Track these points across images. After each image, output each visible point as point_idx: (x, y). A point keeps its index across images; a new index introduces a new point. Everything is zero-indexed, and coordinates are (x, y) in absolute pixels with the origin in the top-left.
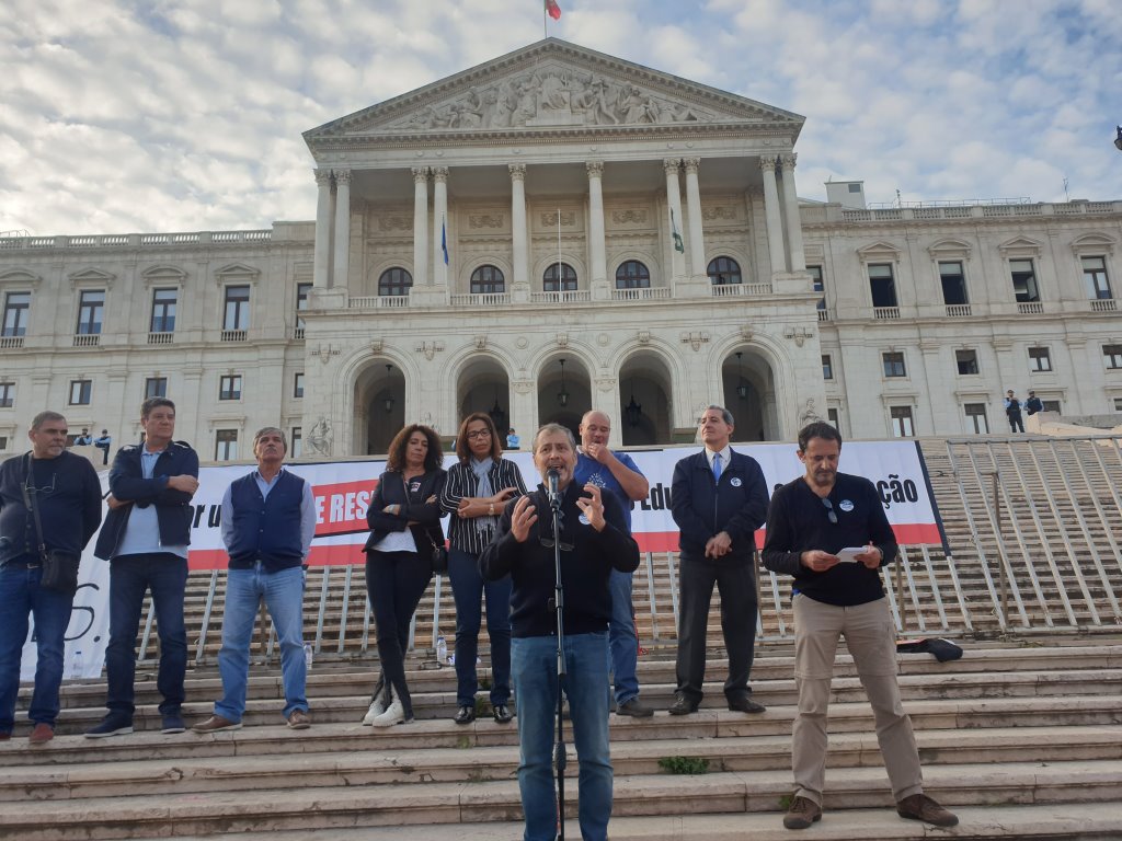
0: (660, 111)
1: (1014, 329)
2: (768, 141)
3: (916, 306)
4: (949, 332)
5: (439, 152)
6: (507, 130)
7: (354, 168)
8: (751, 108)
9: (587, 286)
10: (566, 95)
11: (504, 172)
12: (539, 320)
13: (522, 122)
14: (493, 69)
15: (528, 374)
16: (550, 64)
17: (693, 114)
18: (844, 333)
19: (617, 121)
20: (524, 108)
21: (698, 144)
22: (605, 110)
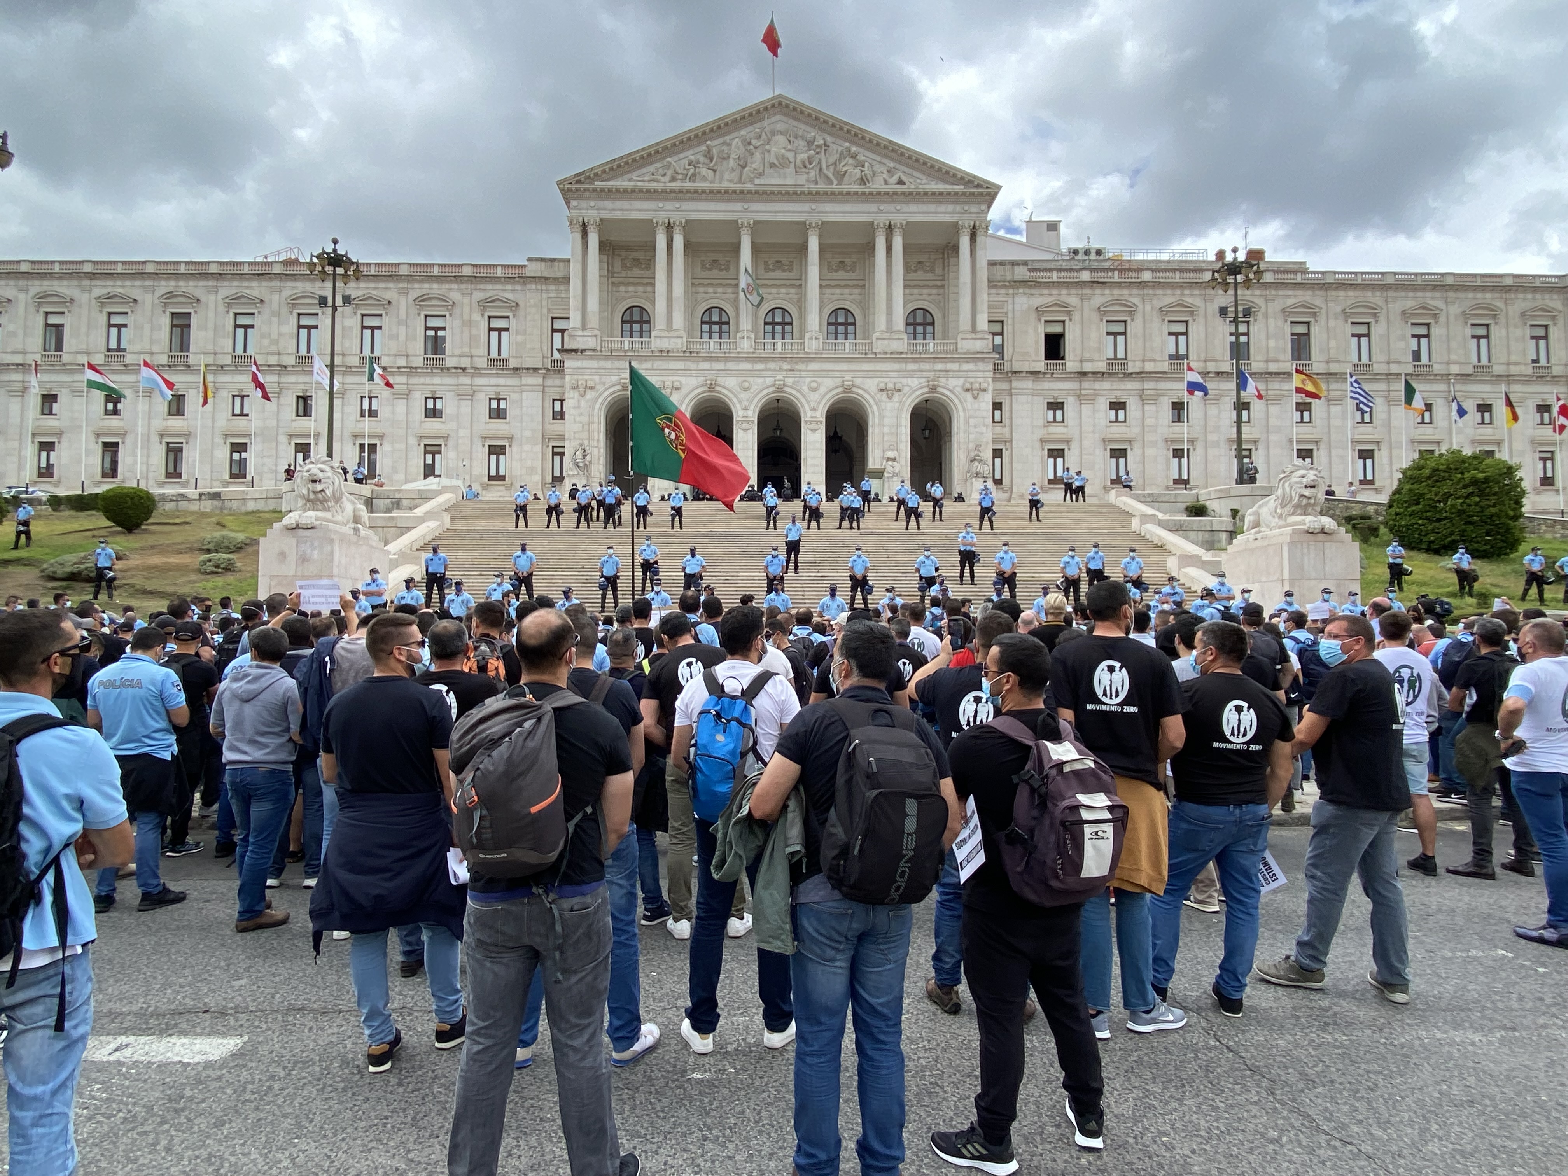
0: (874, 174)
1: (1163, 385)
2: (966, 208)
3: (1081, 361)
4: (1106, 385)
5: (678, 205)
6: (738, 187)
7: (603, 216)
8: (954, 175)
9: (802, 337)
10: (790, 155)
11: (734, 227)
12: (760, 366)
13: (752, 181)
14: (727, 124)
15: (750, 413)
16: (778, 122)
17: (904, 178)
18: (1015, 384)
19: (835, 182)
20: (754, 165)
21: (905, 208)
22: (825, 171)
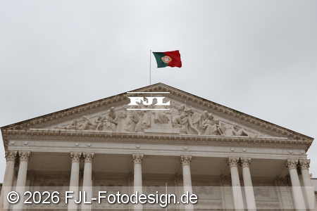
0: (225, 129)
2: (291, 151)
5: (89, 144)
6: (133, 133)
7: (33, 150)
11: (130, 159)
13: (142, 130)
17: (245, 132)
20: (144, 121)
21: (249, 150)
22: (192, 126)
